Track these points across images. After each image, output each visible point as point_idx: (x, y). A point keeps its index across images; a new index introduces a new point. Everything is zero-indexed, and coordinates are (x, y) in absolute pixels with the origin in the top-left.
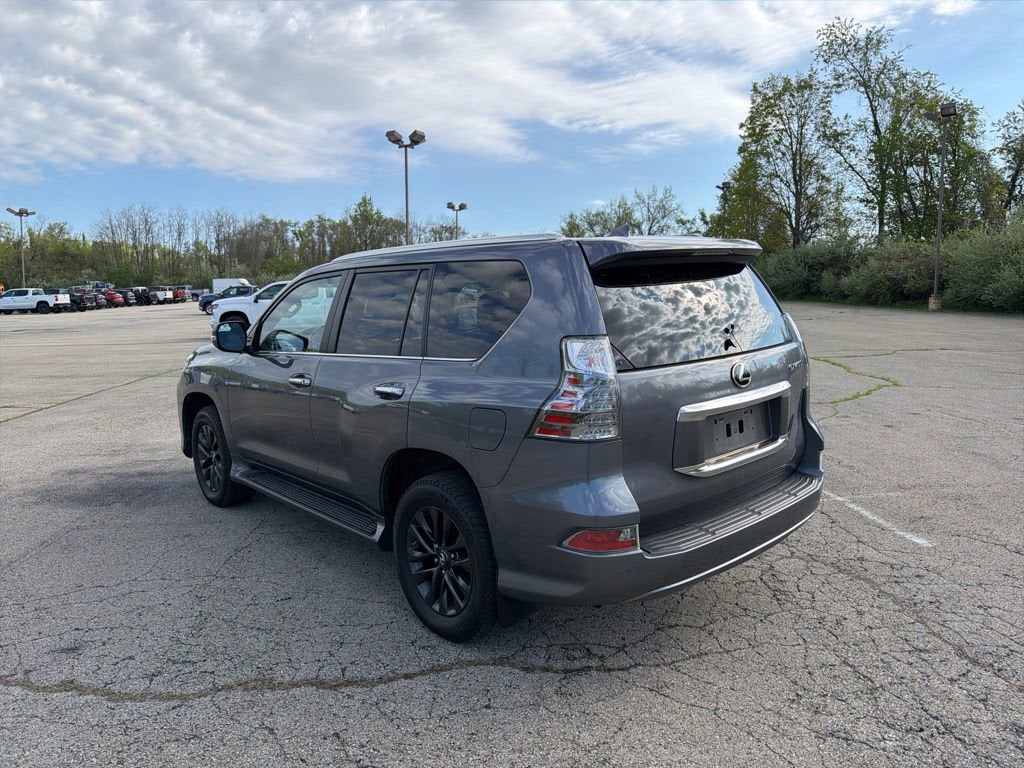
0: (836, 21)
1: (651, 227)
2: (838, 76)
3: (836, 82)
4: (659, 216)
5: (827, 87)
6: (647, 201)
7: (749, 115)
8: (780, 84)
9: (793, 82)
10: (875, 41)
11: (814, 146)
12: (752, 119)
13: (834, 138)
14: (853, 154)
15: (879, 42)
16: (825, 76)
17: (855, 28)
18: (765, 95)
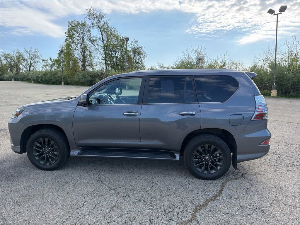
0: (91, 8)
1: (31, 61)
2: (93, 24)
3: (92, 25)
4: (34, 57)
5: (90, 26)
6: (29, 52)
7: (68, 30)
8: (76, 23)
9: (80, 23)
10: (101, 17)
11: (88, 43)
12: (69, 32)
13: (93, 41)
14: (98, 46)
15: (102, 17)
16: (89, 23)
17: (96, 11)
18: (72, 25)
